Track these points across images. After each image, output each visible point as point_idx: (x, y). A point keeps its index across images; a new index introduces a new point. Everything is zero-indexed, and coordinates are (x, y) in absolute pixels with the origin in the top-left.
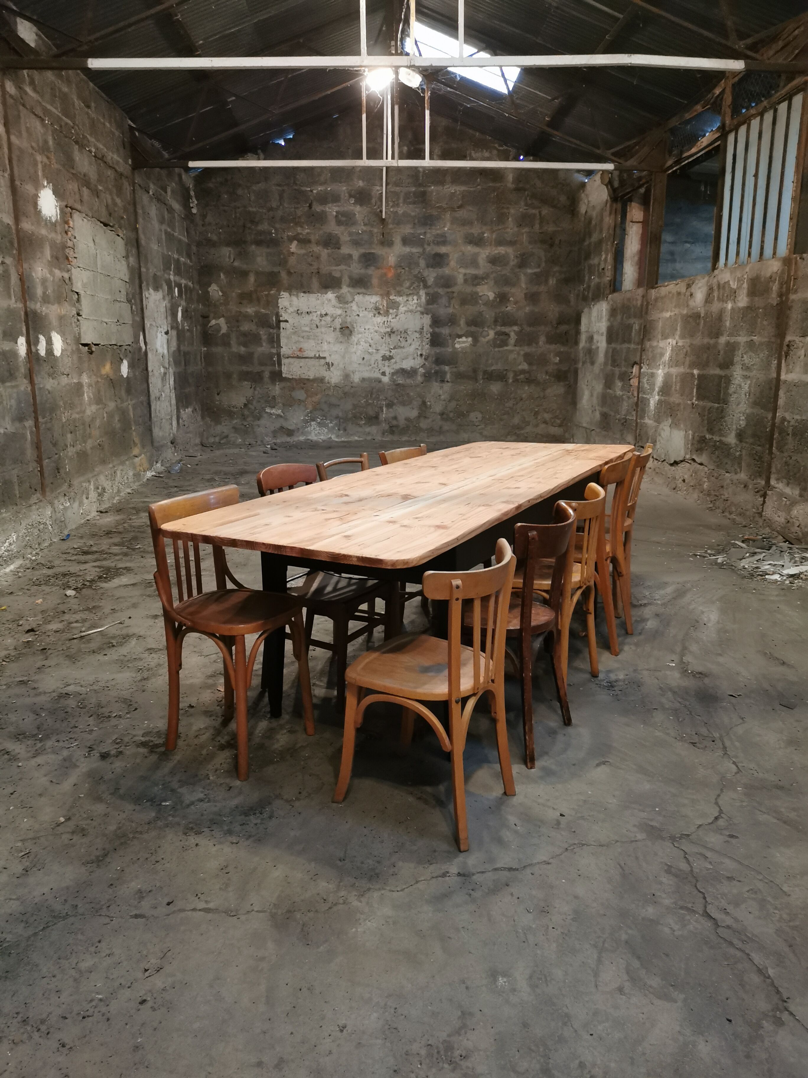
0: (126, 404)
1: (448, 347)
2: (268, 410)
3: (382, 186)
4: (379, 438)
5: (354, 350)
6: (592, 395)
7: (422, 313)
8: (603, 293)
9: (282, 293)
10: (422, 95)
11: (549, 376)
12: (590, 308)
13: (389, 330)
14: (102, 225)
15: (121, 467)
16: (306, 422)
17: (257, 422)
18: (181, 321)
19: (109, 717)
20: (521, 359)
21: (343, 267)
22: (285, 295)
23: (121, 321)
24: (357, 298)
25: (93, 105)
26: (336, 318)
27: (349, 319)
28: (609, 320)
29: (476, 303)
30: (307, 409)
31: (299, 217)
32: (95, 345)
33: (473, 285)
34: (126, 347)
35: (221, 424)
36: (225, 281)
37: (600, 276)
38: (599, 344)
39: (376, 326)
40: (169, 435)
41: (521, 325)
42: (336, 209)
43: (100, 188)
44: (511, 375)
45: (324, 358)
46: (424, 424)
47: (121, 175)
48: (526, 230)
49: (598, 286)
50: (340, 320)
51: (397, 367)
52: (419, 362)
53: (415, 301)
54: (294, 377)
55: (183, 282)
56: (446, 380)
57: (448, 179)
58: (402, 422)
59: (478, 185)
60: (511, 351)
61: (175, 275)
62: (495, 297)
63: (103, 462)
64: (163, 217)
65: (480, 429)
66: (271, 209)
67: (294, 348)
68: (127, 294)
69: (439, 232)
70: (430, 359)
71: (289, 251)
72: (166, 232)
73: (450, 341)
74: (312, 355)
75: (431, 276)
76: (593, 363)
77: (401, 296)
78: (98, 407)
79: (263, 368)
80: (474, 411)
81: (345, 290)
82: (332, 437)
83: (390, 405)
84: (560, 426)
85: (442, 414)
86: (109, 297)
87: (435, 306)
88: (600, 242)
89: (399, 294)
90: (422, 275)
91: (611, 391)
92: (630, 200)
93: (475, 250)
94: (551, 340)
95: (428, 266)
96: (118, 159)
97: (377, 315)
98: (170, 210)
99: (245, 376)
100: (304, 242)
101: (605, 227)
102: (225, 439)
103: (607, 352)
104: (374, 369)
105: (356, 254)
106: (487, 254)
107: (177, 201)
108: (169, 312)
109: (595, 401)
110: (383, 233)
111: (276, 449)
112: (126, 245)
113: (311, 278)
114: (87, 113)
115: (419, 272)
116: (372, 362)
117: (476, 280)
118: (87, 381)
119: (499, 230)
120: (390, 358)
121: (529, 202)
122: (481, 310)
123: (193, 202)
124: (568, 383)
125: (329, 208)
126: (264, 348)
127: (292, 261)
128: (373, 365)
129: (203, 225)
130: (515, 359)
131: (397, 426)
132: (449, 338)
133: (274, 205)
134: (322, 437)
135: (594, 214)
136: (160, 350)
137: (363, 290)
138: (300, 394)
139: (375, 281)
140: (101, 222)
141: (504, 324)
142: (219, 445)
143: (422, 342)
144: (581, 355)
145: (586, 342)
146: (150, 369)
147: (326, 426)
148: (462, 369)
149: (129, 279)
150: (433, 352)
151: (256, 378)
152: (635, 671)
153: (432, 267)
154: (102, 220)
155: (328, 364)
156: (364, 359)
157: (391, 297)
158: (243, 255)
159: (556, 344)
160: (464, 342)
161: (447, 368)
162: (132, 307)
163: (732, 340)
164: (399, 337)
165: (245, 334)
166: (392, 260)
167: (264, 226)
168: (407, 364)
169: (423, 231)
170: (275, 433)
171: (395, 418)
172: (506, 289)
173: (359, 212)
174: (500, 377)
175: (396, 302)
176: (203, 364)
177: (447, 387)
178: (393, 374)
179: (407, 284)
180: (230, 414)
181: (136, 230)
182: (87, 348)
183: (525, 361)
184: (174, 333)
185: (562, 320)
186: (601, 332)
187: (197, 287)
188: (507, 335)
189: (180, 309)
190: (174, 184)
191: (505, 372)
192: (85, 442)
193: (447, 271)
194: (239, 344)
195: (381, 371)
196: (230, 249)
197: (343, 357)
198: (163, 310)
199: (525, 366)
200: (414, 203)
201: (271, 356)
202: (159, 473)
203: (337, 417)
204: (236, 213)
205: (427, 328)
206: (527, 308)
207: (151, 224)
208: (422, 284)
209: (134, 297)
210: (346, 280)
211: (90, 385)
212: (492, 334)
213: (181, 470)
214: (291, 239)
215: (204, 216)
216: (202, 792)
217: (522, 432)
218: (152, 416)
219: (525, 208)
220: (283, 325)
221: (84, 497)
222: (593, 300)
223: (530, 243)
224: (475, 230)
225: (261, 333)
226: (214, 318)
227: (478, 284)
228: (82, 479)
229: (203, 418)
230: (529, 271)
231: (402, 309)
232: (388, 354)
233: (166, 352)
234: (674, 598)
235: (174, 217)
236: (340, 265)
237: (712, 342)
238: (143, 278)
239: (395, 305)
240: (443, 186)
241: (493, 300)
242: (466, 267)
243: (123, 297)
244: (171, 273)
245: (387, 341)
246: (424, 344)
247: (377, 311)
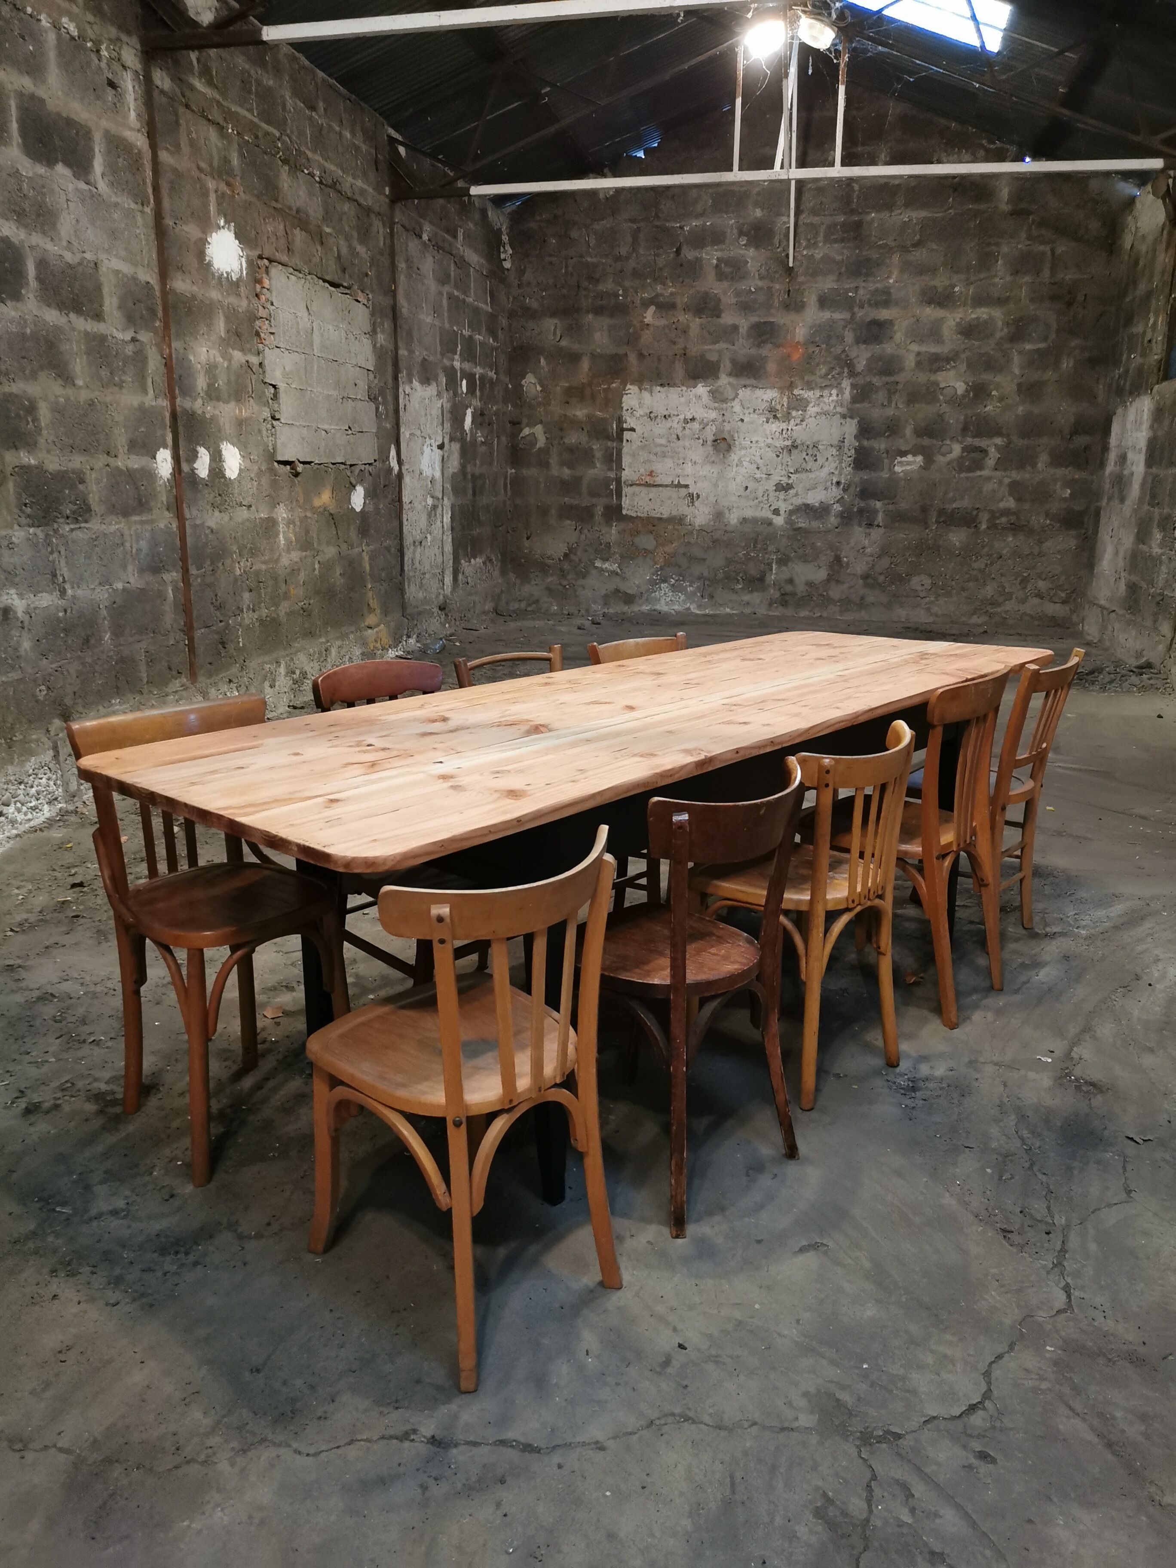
0: (357, 550)
1: (883, 470)
2: (598, 564)
3: (789, 216)
4: (762, 611)
5: (732, 474)
6: (1117, 553)
7: (844, 417)
8: (1147, 382)
9: (628, 386)
10: (835, 61)
11: (1051, 520)
12: (1126, 406)
13: (789, 443)
14: (327, 285)
15: (338, 643)
16: (653, 583)
17: (581, 582)
18: (471, 429)
19: (84, 1041)
20: (1004, 490)
21: (722, 345)
22: (632, 389)
23: (356, 428)
24: (744, 393)
25: (321, 105)
26: (707, 425)
27: (727, 427)
28: (1152, 427)
29: (935, 400)
30: (656, 564)
31: (661, 269)
32: (304, 463)
33: (931, 371)
34: (363, 467)
35: (529, 583)
36: (546, 369)
37: (1144, 355)
38: (1134, 468)
39: (770, 437)
40: (437, 597)
41: (1008, 436)
42: (718, 254)
43: (328, 230)
44: (984, 517)
45: (687, 486)
46: (835, 592)
47: (368, 211)
48: (1027, 279)
49: (1140, 370)
50: (714, 428)
51: (798, 501)
52: (834, 494)
53: (834, 397)
54: (639, 514)
55: (478, 371)
56: (876, 523)
57: (900, 200)
58: (801, 588)
59: (950, 208)
60: (989, 478)
61: (462, 361)
62: (967, 391)
63: (310, 634)
64: (448, 276)
65: (926, 604)
66: (618, 258)
67: (642, 470)
68: (369, 387)
69: (879, 286)
70: (852, 490)
71: (642, 322)
72: (450, 297)
73: (886, 460)
74: (668, 481)
75: (862, 356)
76: (1122, 500)
77: (813, 389)
78: (304, 554)
79: (594, 500)
80: (919, 574)
82: (692, 607)
83: (783, 561)
84: (1064, 602)
85: (866, 577)
86: (334, 393)
87: (866, 405)
88: (1149, 295)
89: (810, 386)
90: (847, 356)
91: (1144, 548)
93: (940, 313)
94: (1058, 459)
95: (858, 341)
96: (365, 186)
97: (771, 420)
98: (462, 264)
99: (567, 512)
100: (665, 307)
101: (1158, 267)
102: (534, 606)
103: (1144, 482)
104: (762, 505)
105: (744, 325)
106: (958, 320)
107: (476, 250)
108: (447, 416)
109: (1121, 563)
110: (789, 291)
111: (599, 624)
112: (373, 314)
113: (673, 362)
114: (310, 118)
115: (844, 351)
116: (760, 493)
117: (936, 363)
118: (285, 515)
119: (981, 280)
120: (788, 487)
121: (1035, 232)
122: (942, 412)
123: (505, 252)
124: (1083, 531)
125: (707, 254)
126: (597, 471)
127: (646, 337)
128: (760, 499)
129: (519, 286)
130: (994, 491)
131: (793, 594)
132: (885, 455)
133: (624, 250)
134: (676, 607)
135: (1144, 249)
136: (428, 472)
137: (752, 381)
138: (646, 541)
139: (771, 367)
140: (325, 281)
141: (978, 435)
142: (521, 614)
143: (841, 463)
144: (1107, 486)
145: (1116, 463)
146: (406, 499)
147: (682, 590)
148: (903, 506)
149: (375, 366)
150: (857, 479)
151: (584, 516)
152: (971, 1063)
153: (865, 342)
154: (328, 278)
155: (691, 496)
156: (747, 488)
157: (796, 392)
158: (575, 330)
159: (1067, 467)
160: (908, 463)
161: (878, 505)
162: (377, 409)
164: (805, 453)
165: (571, 450)
166: (801, 333)
167: (608, 285)
168: (814, 498)
169: (853, 285)
170: (606, 600)
171: (791, 581)
172: (987, 377)
173: (752, 258)
174: (968, 520)
175: (802, 400)
176: (509, 493)
177: (877, 534)
178: (791, 513)
179: (823, 370)
180: (543, 568)
181: (394, 294)
182: (288, 467)
183: (1010, 494)
184: (456, 447)
185: (1079, 427)
186: (1137, 447)
187: (505, 379)
188: (984, 452)
189: (469, 412)
190: (471, 225)
191: (975, 513)
192: (277, 605)
193: (888, 348)
194: (562, 464)
195: (772, 508)
196: (556, 321)
197: (716, 485)
198: (435, 410)
199: (1010, 503)
200: (842, 240)
201: (607, 482)
202: (408, 653)
203: (700, 577)
204: (566, 267)
205: (851, 441)
206: (1021, 408)
207: (423, 284)
208: (846, 370)
209: (382, 392)
210: (726, 365)
211: (290, 522)
212: (957, 449)
213: (444, 648)
214: (646, 304)
215: (522, 272)
216: (126, 1197)
217: (999, 610)
218: (406, 568)
219: (1029, 243)
220: (627, 435)
221: (267, 684)
222: (1131, 393)
223: (1032, 300)
224: (940, 282)
225: (594, 447)
226: (528, 425)
227: (939, 369)
228: (267, 658)
229: (503, 573)
230: (1029, 347)
231: (812, 410)
232: (785, 480)
233: (438, 474)
234: (1116, 928)
235: (468, 275)
236: (718, 342)
238: (402, 364)
239: (800, 404)
240: (891, 211)
241: (964, 396)
242: (921, 341)
243: (361, 392)
244: (457, 357)
245: (784, 462)
246: (843, 465)
247: (773, 413)
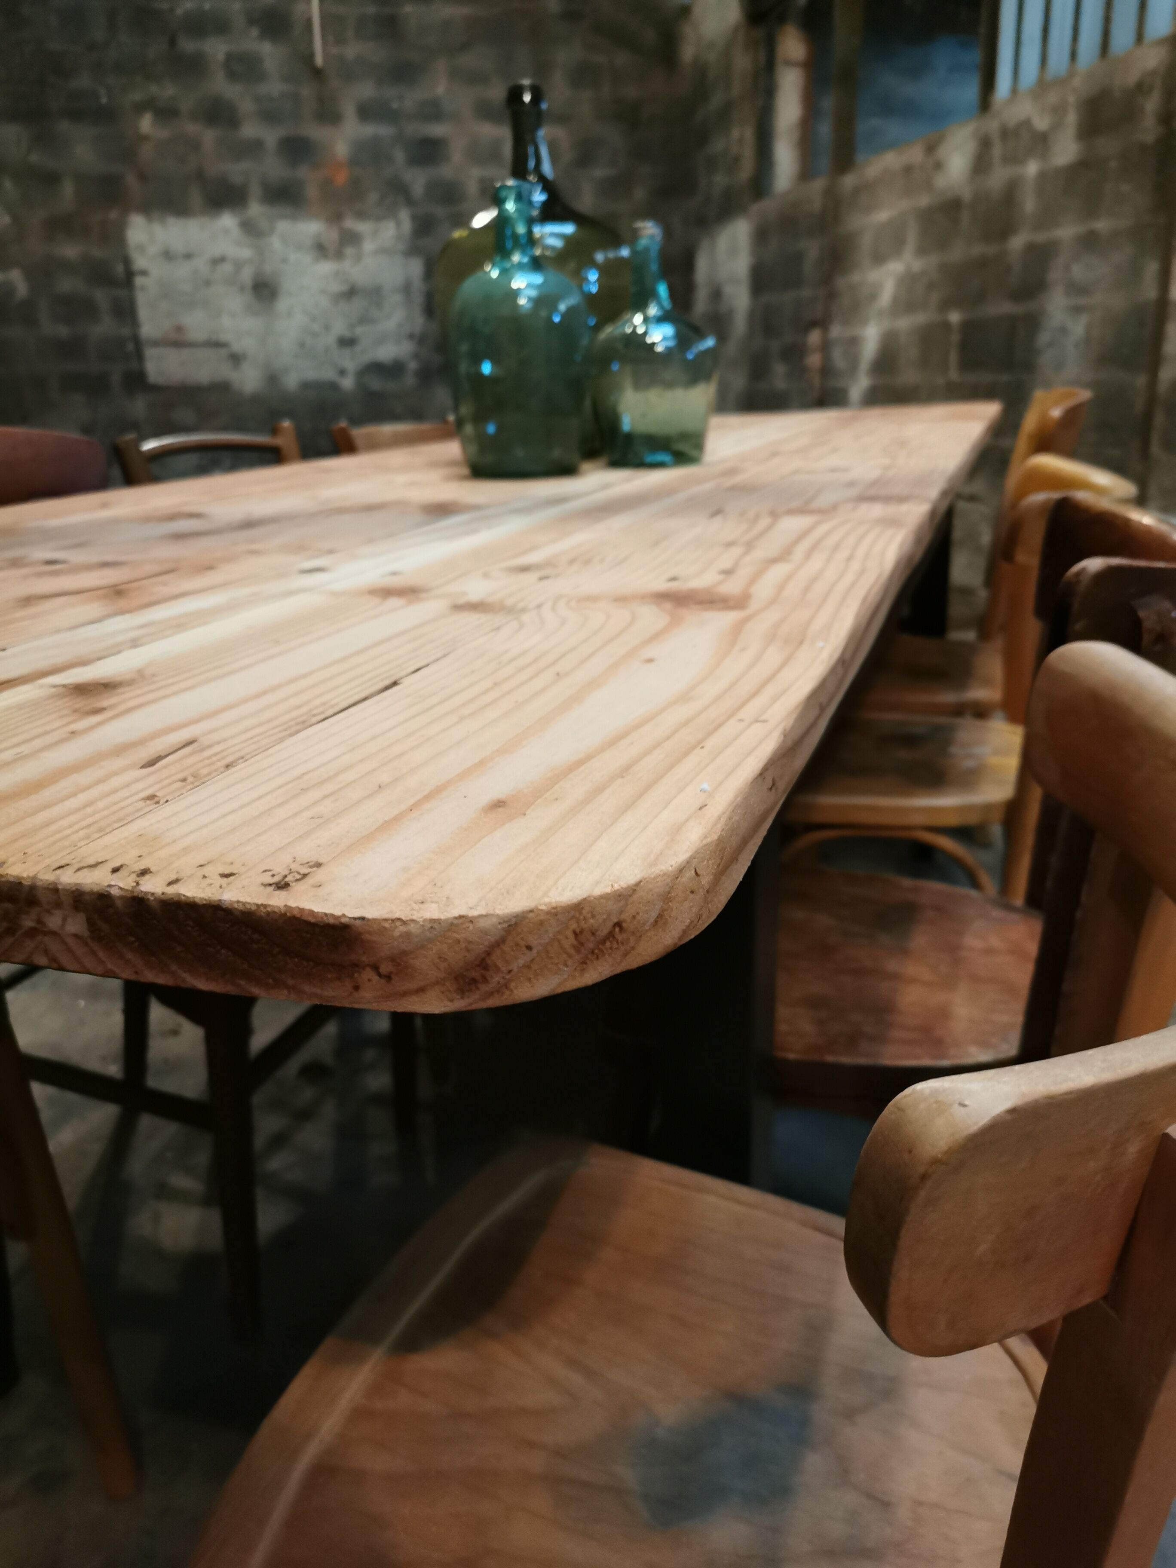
5: (283, 327)
7: (407, 254)
8: (739, 203)
9: (131, 216)
12: (713, 236)
13: (346, 287)
21: (247, 165)
22: (137, 220)
24: (283, 226)
26: (242, 265)
27: (268, 268)
28: (753, 253)
31: (152, 63)
37: (730, 173)
38: (735, 302)
39: (321, 279)
42: (224, 48)
45: (227, 345)
48: (588, 94)
49: (727, 192)
50: (251, 270)
51: (367, 358)
52: (407, 349)
53: (392, 231)
54: (171, 383)
66: (93, 46)
67: (167, 325)
69: (426, 95)
70: (427, 343)
71: (137, 132)
74: (202, 338)
75: (418, 181)
77: (365, 220)
79: (107, 366)
81: (256, 209)
87: (430, 240)
88: (728, 107)
89: (361, 215)
90: (400, 180)
92: (782, 19)
95: (411, 162)
97: (321, 259)
99: (72, 383)
100: (166, 113)
103: (752, 317)
104: (325, 364)
105: (271, 136)
110: (320, 97)
113: (186, 186)
115: (395, 174)
116: (320, 351)
120: (352, 342)
121: (591, 40)
125: (211, 46)
126: (105, 327)
127: (146, 152)
128: (321, 357)
133: (99, 37)
135: (713, 57)
137: (290, 210)
138: (186, 415)
139: (312, 191)
143: (410, 310)
145: (707, 302)
150: (431, 330)
151: (96, 387)
153: (418, 164)
155: (234, 356)
156: (303, 344)
157: (346, 224)
158: (46, 140)
163: (1041, 237)
164: (366, 302)
165: (65, 301)
166: (341, 150)
167: (83, 82)
168: (386, 353)
169: (396, 94)
173: (269, 55)
175: (355, 233)
178: (360, 373)
179: (374, 197)
186: (736, 279)
193: (446, 171)
194: (56, 319)
195: (337, 368)
196: (16, 128)
197: (264, 342)
200: (376, 37)
201: (121, 342)
204: (21, 53)
205: (418, 284)
208: (401, 197)
210: (255, 190)
214: (139, 108)
219: (584, 51)
220: (139, 281)
222: (718, 220)
223: (596, 119)
225: (97, 296)
230: (597, 173)
231: (368, 246)
232: (347, 334)
236: (241, 161)
237: (991, 250)
239: (355, 239)
245: (343, 310)
246: (413, 313)
247: (321, 250)
